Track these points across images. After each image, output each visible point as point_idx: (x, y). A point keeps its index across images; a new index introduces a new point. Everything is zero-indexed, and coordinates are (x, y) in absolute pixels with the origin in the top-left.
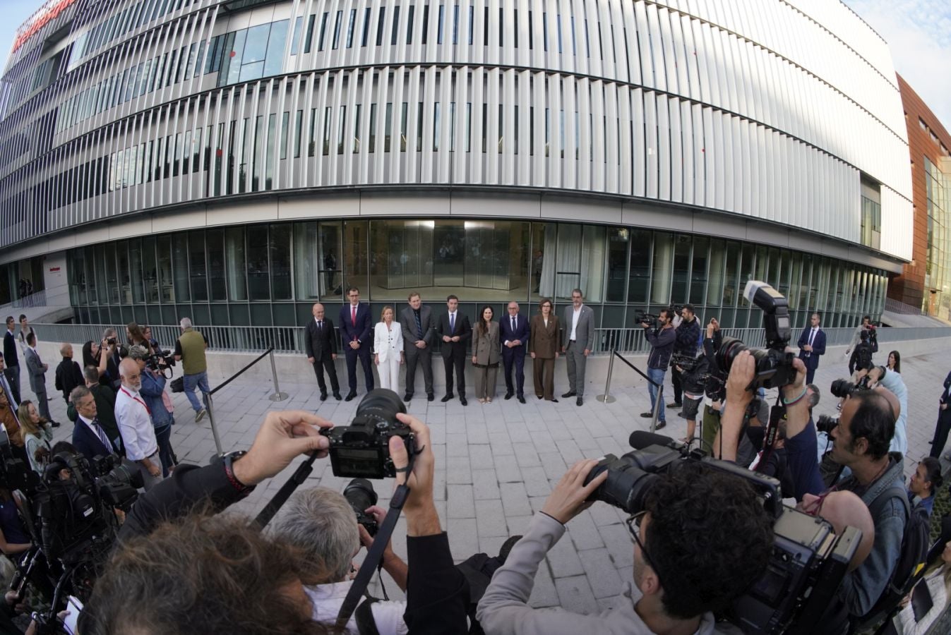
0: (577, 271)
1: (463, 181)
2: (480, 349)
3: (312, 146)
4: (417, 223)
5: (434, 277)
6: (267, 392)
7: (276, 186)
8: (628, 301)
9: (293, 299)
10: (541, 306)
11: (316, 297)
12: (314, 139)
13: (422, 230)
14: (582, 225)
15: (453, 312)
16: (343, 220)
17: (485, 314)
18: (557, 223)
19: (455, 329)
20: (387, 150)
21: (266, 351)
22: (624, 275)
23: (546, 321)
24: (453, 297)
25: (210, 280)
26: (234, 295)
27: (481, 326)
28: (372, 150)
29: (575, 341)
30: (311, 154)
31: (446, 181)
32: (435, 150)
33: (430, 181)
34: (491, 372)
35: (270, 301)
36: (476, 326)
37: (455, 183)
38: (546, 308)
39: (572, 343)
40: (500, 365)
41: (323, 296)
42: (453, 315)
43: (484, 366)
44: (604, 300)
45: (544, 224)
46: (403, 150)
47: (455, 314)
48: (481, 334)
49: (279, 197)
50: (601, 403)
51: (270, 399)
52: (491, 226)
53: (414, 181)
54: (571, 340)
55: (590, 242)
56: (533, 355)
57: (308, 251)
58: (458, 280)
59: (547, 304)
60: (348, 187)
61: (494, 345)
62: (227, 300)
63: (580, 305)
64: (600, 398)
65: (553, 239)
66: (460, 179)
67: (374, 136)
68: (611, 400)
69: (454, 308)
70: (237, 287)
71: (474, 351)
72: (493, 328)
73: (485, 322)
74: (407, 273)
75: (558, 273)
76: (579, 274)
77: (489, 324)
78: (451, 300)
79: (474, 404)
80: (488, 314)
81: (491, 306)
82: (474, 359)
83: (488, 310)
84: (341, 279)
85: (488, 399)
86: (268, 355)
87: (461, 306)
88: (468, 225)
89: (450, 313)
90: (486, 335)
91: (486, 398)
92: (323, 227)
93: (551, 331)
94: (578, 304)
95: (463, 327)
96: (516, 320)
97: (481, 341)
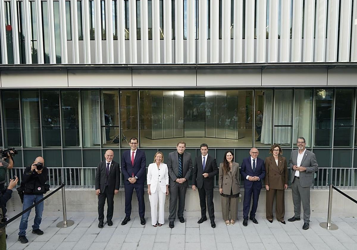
0: (290, 125)
1: (205, 62)
2: (224, 182)
3: (92, 32)
4: (172, 93)
5: (184, 131)
6: (55, 221)
7: (65, 61)
8: (334, 146)
9: (81, 146)
10: (272, 150)
11: (99, 145)
12: (93, 27)
13: (175, 98)
14: (293, 89)
15: (205, 156)
16: (119, 89)
17: (227, 157)
18: (273, 89)
19: (206, 168)
20: (150, 38)
21: (58, 186)
22: (330, 125)
23: (277, 161)
24: (204, 145)
25: (6, 131)
26: (29, 142)
27: (224, 166)
28: (139, 38)
29: (298, 178)
30: (92, 38)
31: (193, 62)
32: (185, 39)
33: (182, 62)
34: (233, 200)
35: (61, 148)
36: (221, 166)
37: (200, 63)
38: (276, 152)
39: (296, 178)
40: (240, 195)
41: (105, 144)
42: (205, 158)
43: (227, 196)
44: (313, 145)
45: (263, 91)
46: (162, 39)
47: (206, 157)
48: (225, 172)
49: (68, 70)
50: (324, 230)
51: (57, 226)
52: (224, 94)
53: (170, 62)
54: (295, 177)
55: (300, 102)
56: (267, 187)
57: (93, 111)
58: (201, 133)
59: (277, 148)
60: (123, 66)
61: (235, 180)
62: (22, 147)
63: (303, 150)
64: (324, 225)
65: (270, 100)
66: (203, 60)
67: (140, 28)
68: (334, 227)
69: (205, 153)
70: (32, 136)
71: (220, 185)
72: (234, 167)
73: (228, 163)
74: (165, 128)
75: (275, 126)
76: (291, 126)
77: (231, 164)
78: (203, 148)
79: (221, 225)
80: (229, 157)
81: (231, 151)
82: (221, 190)
83: (229, 154)
84: (118, 132)
85: (232, 221)
86: (61, 190)
87: (210, 151)
88: (208, 94)
89: (203, 157)
90: (229, 173)
91: (230, 221)
92: (104, 94)
93: (282, 168)
94: (302, 148)
95: (212, 167)
96: (256, 161)
97: (225, 177)
